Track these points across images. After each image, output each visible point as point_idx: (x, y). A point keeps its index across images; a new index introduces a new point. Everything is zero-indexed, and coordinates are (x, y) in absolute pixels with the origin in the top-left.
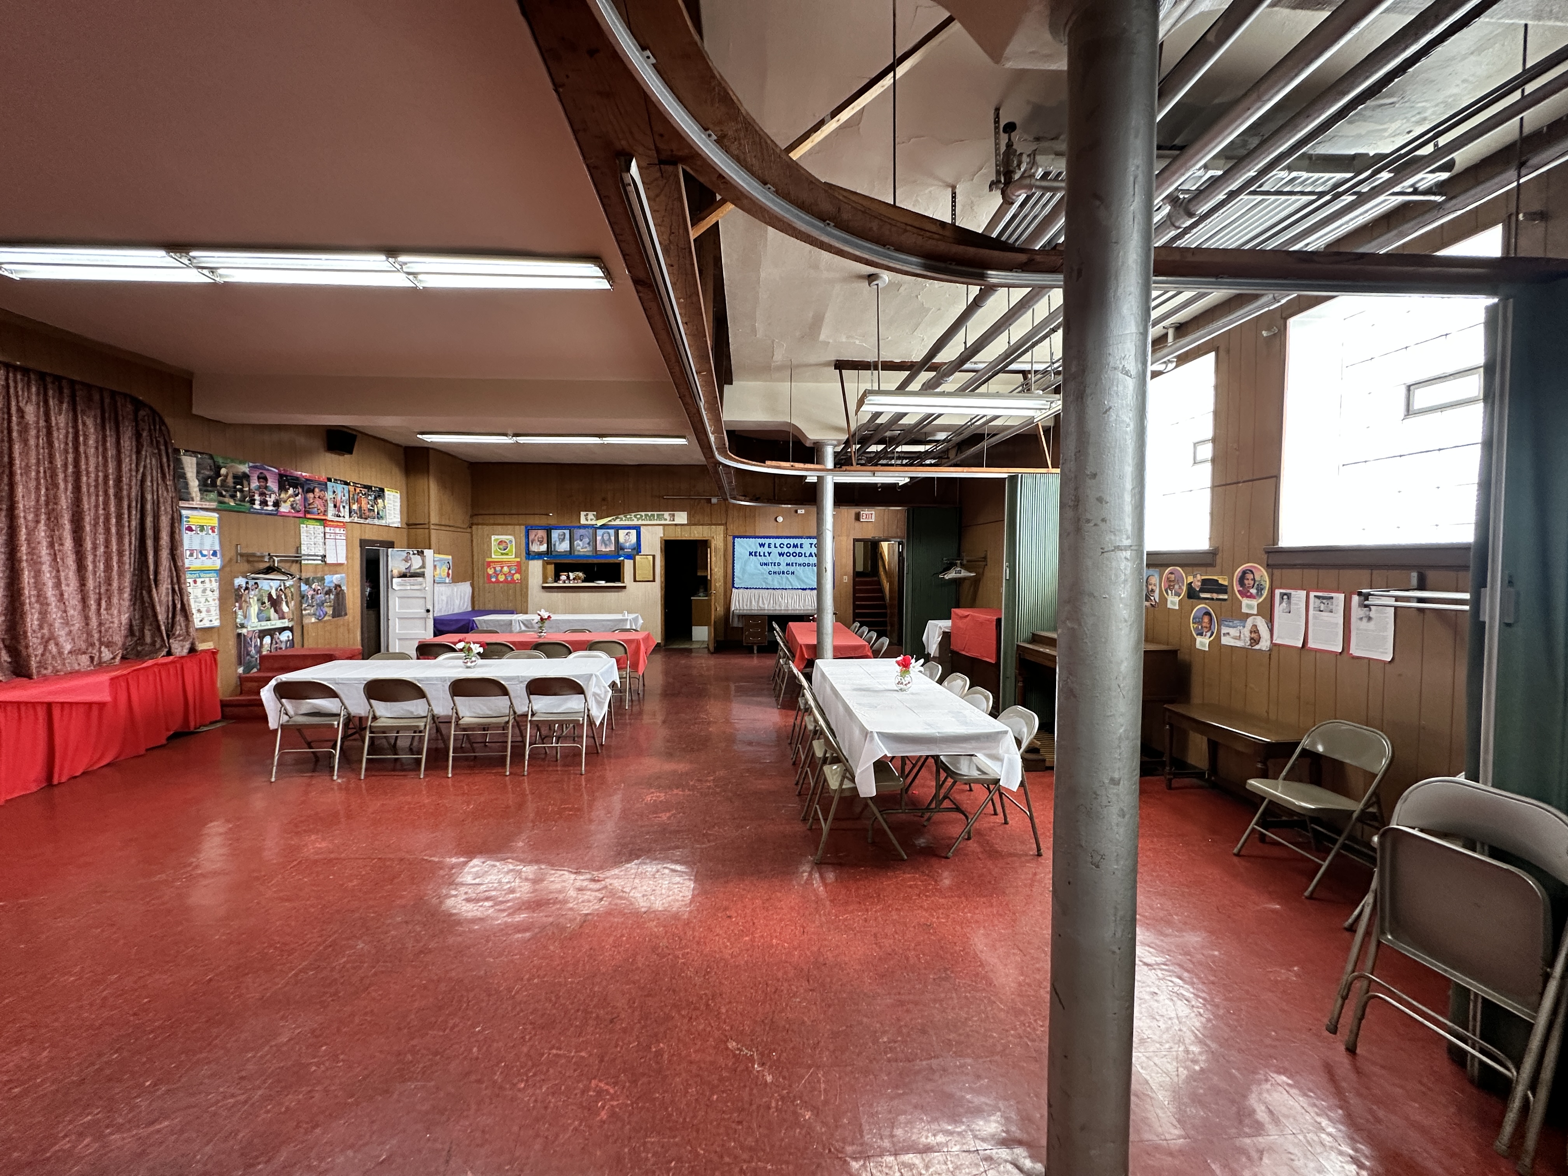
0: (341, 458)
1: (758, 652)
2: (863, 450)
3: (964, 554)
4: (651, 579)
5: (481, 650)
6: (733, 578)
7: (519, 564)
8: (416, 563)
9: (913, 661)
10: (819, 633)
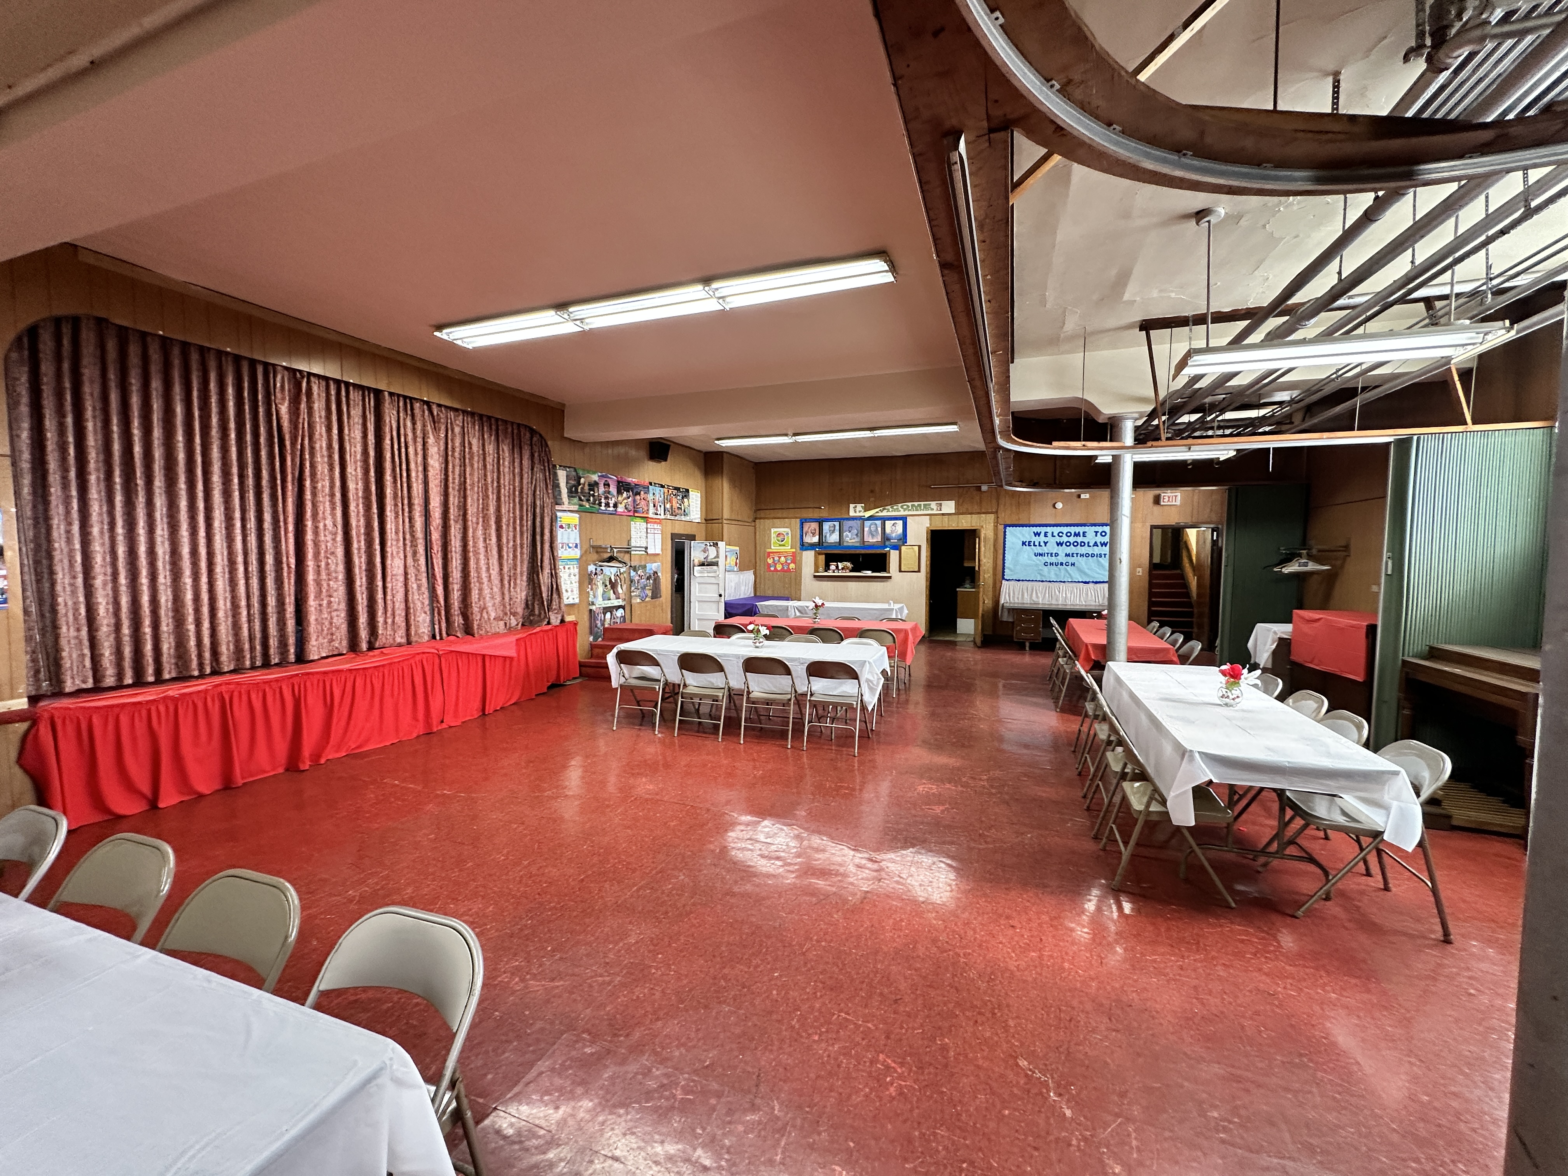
0: (659, 465)
1: (1030, 648)
2: (1171, 422)
3: (1312, 542)
4: (917, 570)
5: (767, 632)
6: (1004, 569)
7: (794, 555)
8: (712, 553)
9: (1245, 671)
10: (1110, 631)
